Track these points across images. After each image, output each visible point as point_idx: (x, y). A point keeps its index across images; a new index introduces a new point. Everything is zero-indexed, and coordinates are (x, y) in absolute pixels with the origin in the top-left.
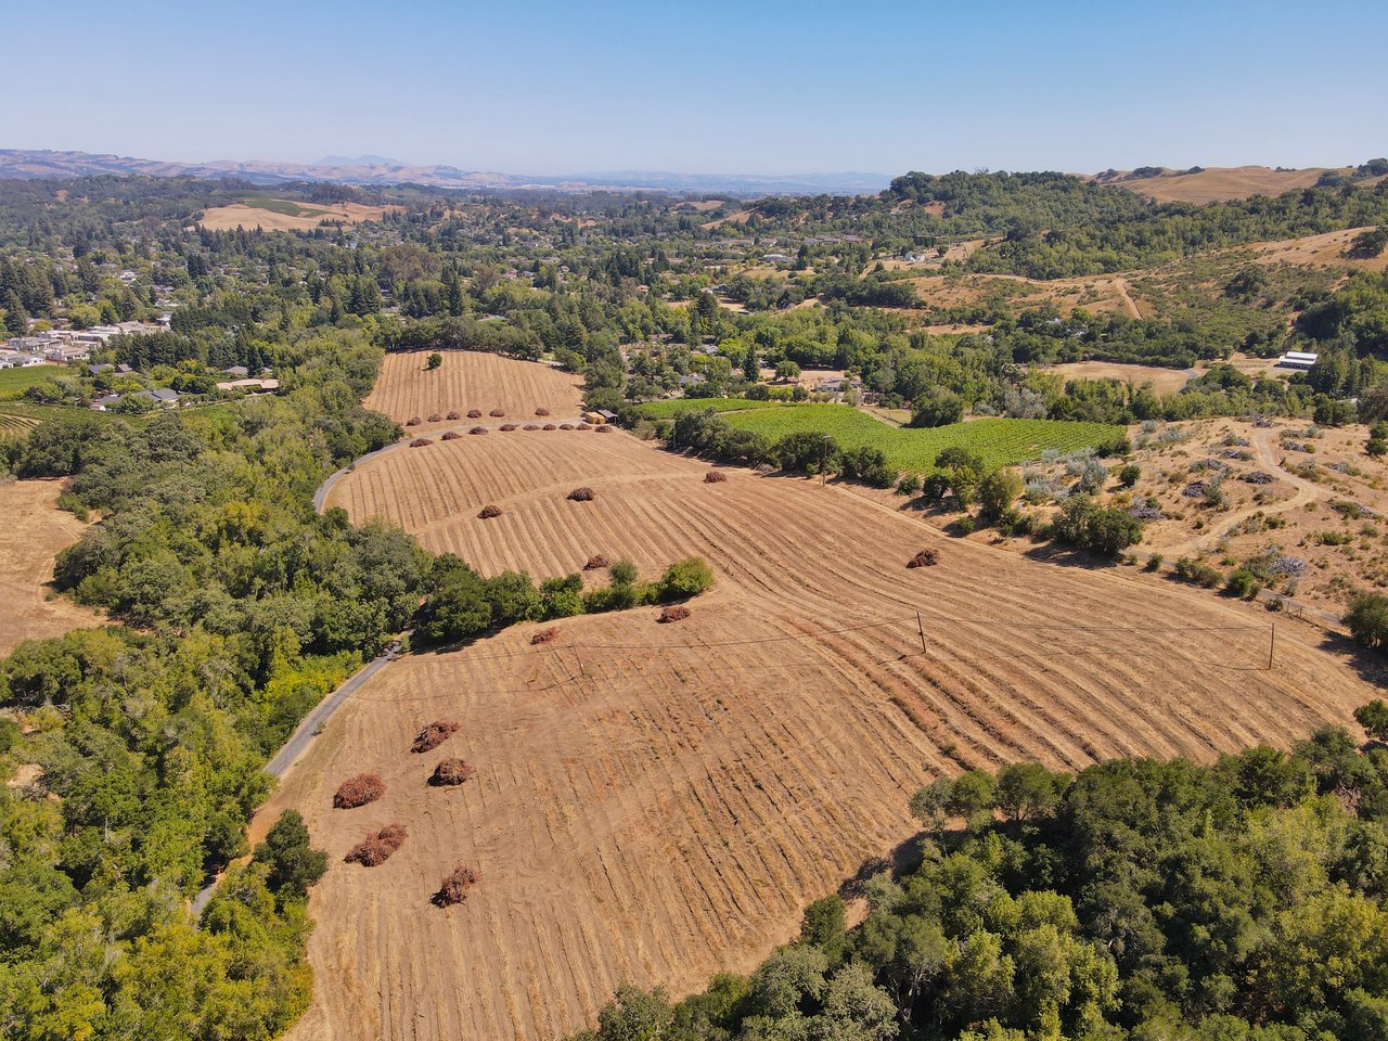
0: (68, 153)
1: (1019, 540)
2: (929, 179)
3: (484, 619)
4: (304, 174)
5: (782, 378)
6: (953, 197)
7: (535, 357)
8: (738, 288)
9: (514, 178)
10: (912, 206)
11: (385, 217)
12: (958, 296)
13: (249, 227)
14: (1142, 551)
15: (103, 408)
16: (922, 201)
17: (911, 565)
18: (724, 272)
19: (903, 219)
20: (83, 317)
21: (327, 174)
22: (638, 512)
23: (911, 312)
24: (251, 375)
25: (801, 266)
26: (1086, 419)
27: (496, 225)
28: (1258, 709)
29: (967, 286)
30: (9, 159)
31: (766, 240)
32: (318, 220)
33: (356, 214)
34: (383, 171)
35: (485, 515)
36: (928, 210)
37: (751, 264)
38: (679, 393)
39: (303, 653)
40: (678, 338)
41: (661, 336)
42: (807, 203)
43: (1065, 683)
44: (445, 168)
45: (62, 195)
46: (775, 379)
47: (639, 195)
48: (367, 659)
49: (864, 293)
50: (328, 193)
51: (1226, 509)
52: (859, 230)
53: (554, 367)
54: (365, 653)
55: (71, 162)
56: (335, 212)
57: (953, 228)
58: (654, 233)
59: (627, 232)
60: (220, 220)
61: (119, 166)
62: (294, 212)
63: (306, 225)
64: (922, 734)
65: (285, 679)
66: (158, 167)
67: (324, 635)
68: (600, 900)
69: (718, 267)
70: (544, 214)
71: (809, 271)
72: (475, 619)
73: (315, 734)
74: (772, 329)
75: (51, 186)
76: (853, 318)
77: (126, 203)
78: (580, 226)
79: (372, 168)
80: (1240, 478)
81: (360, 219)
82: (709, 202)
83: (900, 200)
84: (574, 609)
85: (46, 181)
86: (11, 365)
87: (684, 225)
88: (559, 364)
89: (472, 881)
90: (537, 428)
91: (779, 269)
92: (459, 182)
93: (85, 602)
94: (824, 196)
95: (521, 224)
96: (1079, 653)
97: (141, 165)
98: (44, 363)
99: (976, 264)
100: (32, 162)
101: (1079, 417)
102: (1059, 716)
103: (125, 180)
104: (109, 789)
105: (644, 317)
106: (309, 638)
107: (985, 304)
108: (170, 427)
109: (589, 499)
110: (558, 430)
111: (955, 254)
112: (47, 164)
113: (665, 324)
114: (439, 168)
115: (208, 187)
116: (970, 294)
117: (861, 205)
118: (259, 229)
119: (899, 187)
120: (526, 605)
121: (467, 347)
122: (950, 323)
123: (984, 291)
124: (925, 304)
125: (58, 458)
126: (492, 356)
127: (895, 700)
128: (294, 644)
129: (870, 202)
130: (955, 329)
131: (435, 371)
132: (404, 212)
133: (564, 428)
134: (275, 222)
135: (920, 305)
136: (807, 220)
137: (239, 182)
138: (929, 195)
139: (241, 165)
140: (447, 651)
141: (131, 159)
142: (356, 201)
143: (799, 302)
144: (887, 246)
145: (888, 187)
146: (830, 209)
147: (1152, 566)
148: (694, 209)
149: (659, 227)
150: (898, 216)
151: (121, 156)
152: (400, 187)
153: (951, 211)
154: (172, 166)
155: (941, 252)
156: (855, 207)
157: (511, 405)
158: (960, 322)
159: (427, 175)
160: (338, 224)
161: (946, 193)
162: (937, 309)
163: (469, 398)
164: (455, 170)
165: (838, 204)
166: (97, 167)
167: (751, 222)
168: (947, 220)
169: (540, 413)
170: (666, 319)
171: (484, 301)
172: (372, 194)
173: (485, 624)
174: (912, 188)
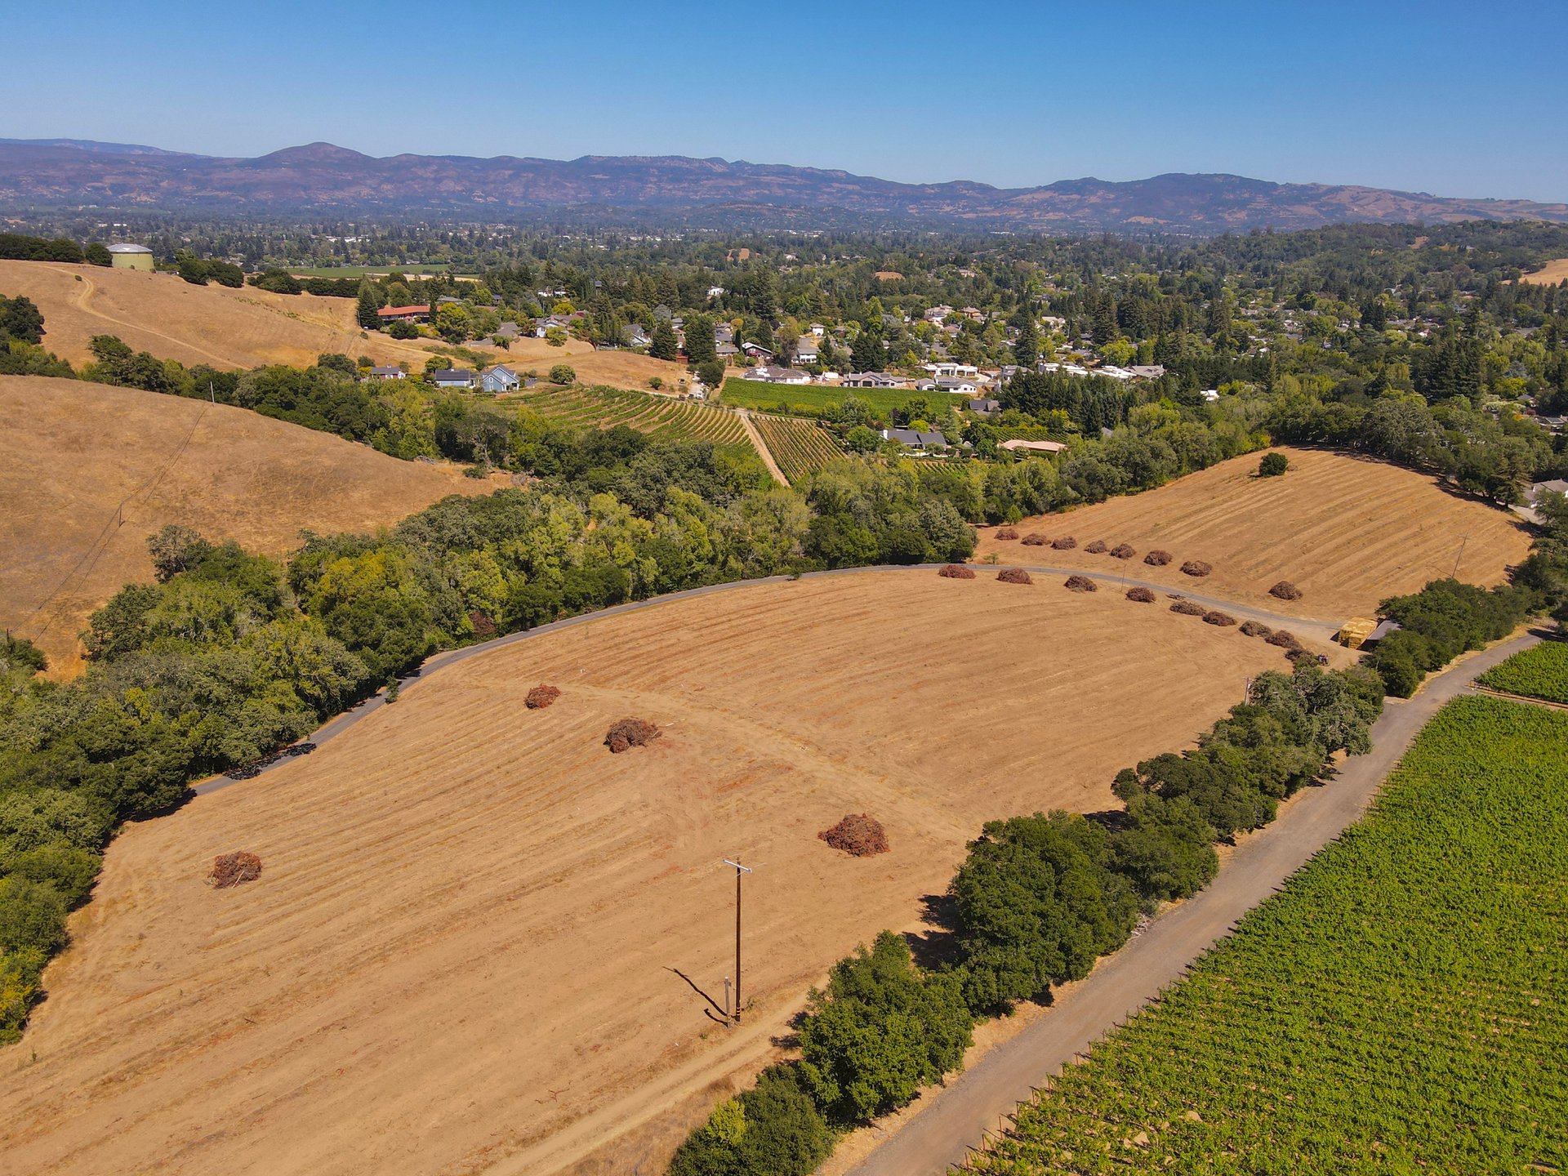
30: (1440, 208)
53: (1527, 525)
55: (1509, 211)
60: (1557, 273)
75: (1422, 232)
85: (1422, 228)
100: (1463, 211)
169: (1278, 591)
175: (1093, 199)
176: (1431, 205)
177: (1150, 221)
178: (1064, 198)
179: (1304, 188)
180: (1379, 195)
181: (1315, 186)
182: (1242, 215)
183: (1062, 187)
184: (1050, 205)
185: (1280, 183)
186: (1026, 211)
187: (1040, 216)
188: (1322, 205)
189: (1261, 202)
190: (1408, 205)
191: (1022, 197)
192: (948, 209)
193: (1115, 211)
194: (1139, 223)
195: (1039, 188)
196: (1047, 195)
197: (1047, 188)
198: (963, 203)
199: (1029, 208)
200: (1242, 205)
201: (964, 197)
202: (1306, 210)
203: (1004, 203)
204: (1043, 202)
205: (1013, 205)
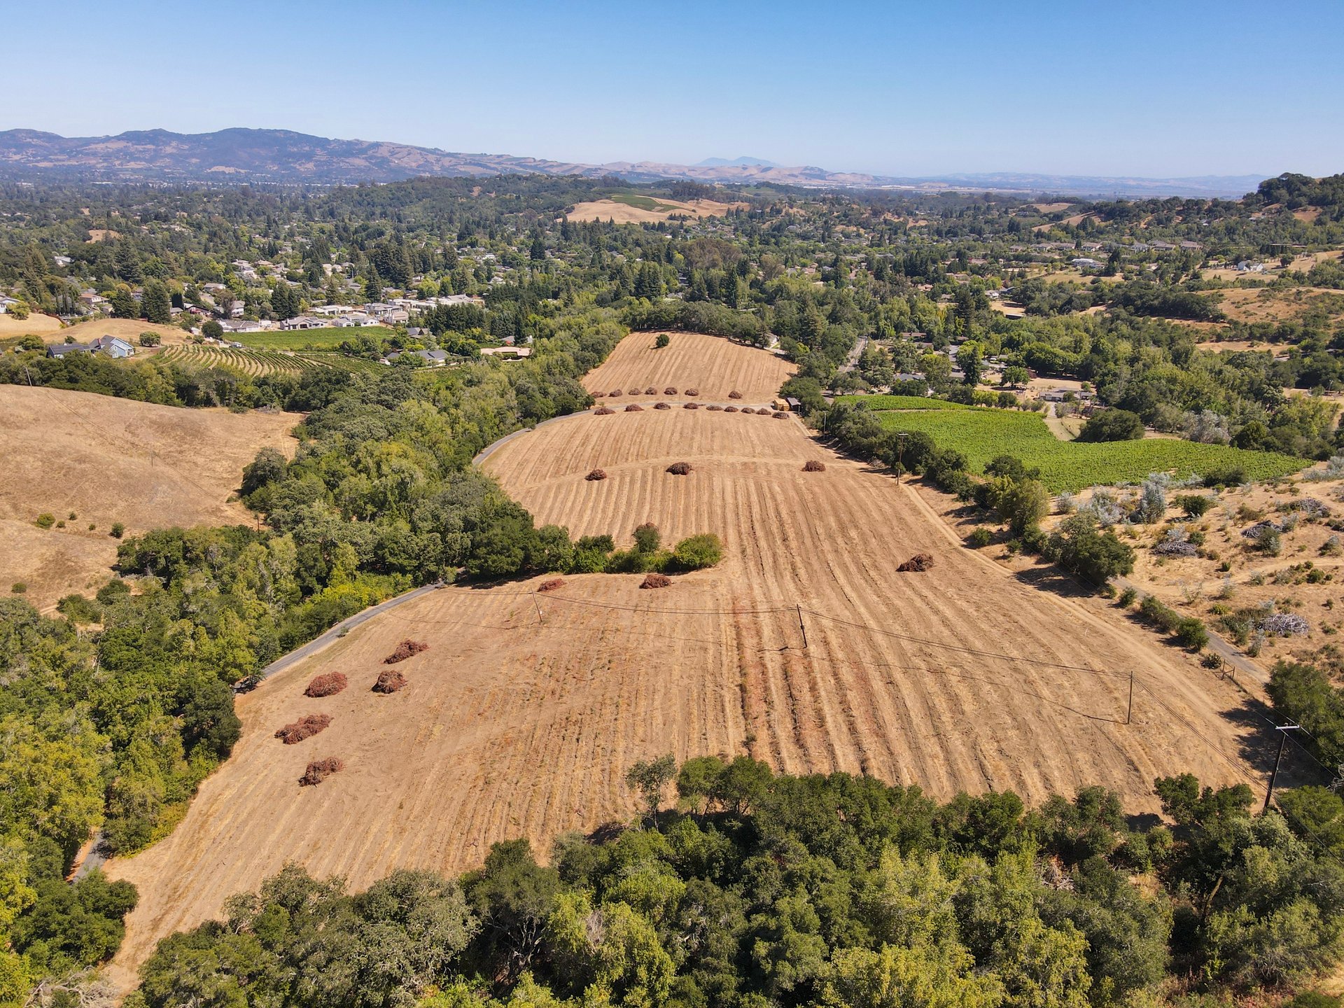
0: (499, 156)
1: (1027, 558)
2: (1306, 181)
3: (513, 564)
4: (684, 174)
5: (1008, 384)
6: (1333, 202)
7: (764, 344)
8: (1024, 292)
9: (876, 178)
10: (1279, 212)
11: (729, 213)
12: (1272, 311)
13: (604, 219)
14: (1119, 584)
15: (388, 363)
16: (1293, 206)
17: (901, 569)
18: (1021, 275)
19: (1263, 225)
20: (425, 289)
21: (704, 173)
22: (717, 490)
23: (1205, 326)
24: (516, 344)
25: (1109, 272)
26: (1277, 449)
27: (826, 222)
28: (1072, 761)
29: (1286, 299)
30: (454, 161)
31: (1088, 244)
32: (667, 214)
33: (706, 209)
34: (754, 171)
35: (591, 477)
36: (1298, 216)
37: (1054, 268)
38: (887, 390)
39: (361, 567)
40: (929, 338)
41: (914, 335)
42: (1153, 206)
43: (897, 699)
44: (812, 169)
45: (476, 191)
46: (1002, 384)
47: (987, 197)
48: (417, 583)
49: (1156, 302)
50: (688, 190)
51: (1274, 555)
52: (1205, 236)
53: (777, 355)
54: (416, 578)
55: (499, 163)
56: (685, 208)
57: (1324, 237)
58: (980, 234)
59: (952, 233)
60: (584, 213)
61: (535, 167)
62: (649, 207)
63: (654, 218)
64: (743, 722)
65: (340, 589)
66: (566, 168)
67: (383, 558)
68: (401, 807)
69: (1016, 270)
70: (876, 213)
71: (1118, 278)
72: (503, 563)
73: (340, 636)
74: (1025, 334)
75: (469, 182)
76: (1133, 328)
77: (518, 198)
78: (911, 224)
79: (745, 168)
80: (1328, 524)
81: (705, 214)
82: (1055, 205)
83: (1266, 205)
84: (595, 567)
85: (466, 179)
86: (353, 324)
87: (1013, 227)
88: (782, 352)
89: (333, 770)
90: (719, 409)
91: (1084, 274)
92: (822, 182)
93: (251, 507)
94: (1175, 198)
95: (850, 222)
96: (937, 672)
97: (552, 166)
98: (378, 324)
99: (1319, 278)
100: (470, 163)
101: (1268, 447)
102: (863, 727)
103: (526, 179)
104: (119, 641)
105: (902, 314)
106: (369, 557)
107: (1301, 321)
108: (397, 379)
109: (684, 473)
110: (739, 413)
111: (1301, 265)
112: (481, 165)
113: (921, 323)
114: (806, 168)
115: (590, 184)
116: (1287, 309)
117: (1218, 208)
118: (612, 221)
119: (1269, 190)
120: (559, 557)
121: (703, 331)
122: (1247, 339)
123: (1306, 307)
124: (1223, 317)
125: (314, 396)
126: (723, 340)
127: (742, 688)
128: (353, 561)
129: (1228, 207)
130: (1251, 346)
131: (660, 350)
132: (747, 209)
133: (745, 411)
134: (631, 215)
135: (1218, 318)
136: (1149, 224)
137: (616, 180)
138: (1303, 200)
139: (633, 166)
140: (479, 588)
141: (545, 161)
142: (711, 198)
143: (1083, 308)
144: (1225, 253)
145: (1255, 189)
146: (1179, 213)
147: (1124, 602)
148: (1037, 211)
149: (987, 228)
150: (1258, 222)
151: (538, 159)
152: (760, 185)
153: (1327, 218)
154: (576, 167)
155: (1285, 262)
156: (1210, 211)
157: (709, 386)
158: (1260, 339)
159: (793, 175)
160: (684, 218)
161: (1325, 197)
162: (1236, 323)
163: (674, 377)
164: (820, 170)
165: (1191, 208)
166: (518, 168)
167: (1082, 226)
168: (1319, 228)
169: (733, 396)
170: (923, 318)
171: (763, 291)
172: (730, 192)
173: (513, 569)
174: (1283, 192)
175: (169, 150)
176: (448, 159)
177: (231, 170)
178: (140, 148)
179: (349, 143)
180: (410, 150)
181: (358, 142)
182: (310, 166)
183: (132, 137)
184: (130, 156)
185: (331, 138)
186: (105, 160)
187: (121, 164)
188: (371, 157)
189: (321, 155)
190: (432, 158)
191: (93, 146)
192: (17, 157)
193: (194, 160)
194: (224, 173)
195: (108, 139)
196: (121, 145)
197: (118, 138)
198: (30, 151)
199: (107, 157)
200: (309, 157)
201: (30, 145)
202: (359, 162)
203: (78, 153)
204: (119, 151)
205: (87, 154)
